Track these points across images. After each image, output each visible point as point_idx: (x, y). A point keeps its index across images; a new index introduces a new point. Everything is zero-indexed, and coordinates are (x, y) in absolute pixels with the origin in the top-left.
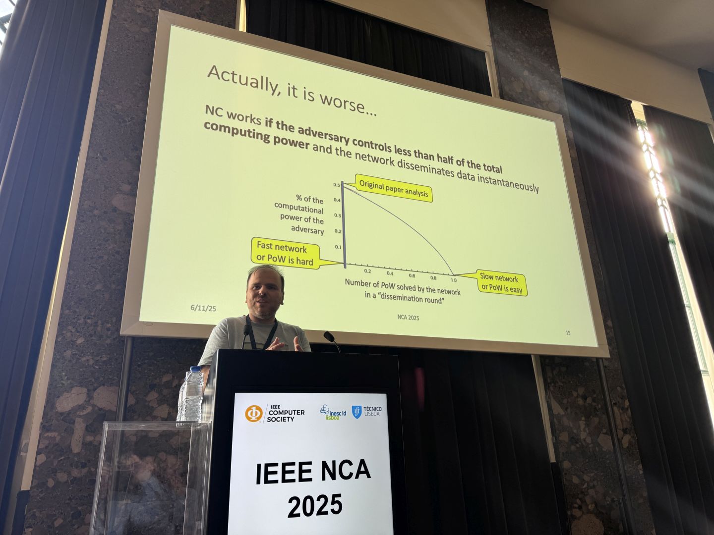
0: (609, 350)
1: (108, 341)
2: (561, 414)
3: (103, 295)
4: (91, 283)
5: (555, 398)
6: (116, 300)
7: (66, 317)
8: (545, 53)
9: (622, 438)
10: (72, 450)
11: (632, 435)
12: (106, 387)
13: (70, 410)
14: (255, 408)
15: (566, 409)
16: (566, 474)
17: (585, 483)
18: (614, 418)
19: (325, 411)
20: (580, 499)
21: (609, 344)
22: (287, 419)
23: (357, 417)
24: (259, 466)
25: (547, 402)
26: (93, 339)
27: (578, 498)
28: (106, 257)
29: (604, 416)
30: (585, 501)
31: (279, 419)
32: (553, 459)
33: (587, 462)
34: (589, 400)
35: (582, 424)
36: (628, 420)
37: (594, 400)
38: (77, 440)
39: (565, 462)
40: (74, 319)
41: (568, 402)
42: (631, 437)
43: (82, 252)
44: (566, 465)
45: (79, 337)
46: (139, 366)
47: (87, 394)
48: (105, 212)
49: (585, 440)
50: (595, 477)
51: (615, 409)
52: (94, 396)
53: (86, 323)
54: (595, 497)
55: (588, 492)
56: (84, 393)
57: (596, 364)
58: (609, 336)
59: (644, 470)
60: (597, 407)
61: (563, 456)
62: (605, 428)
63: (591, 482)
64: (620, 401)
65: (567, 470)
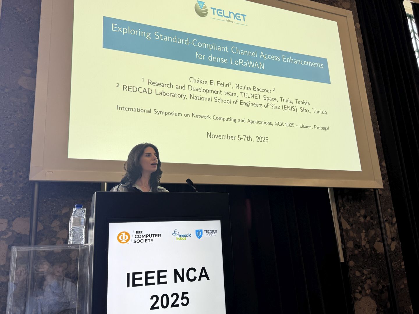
0: (383, 183)
1: (21, 185)
2: (348, 228)
3: (15, 151)
4: (6, 143)
5: (344, 218)
6: (25, 155)
9: (391, 244)
12: (21, 218)
14: (124, 233)
15: (352, 225)
16: (351, 270)
17: (364, 275)
18: (386, 231)
19: (176, 234)
20: (361, 286)
21: (383, 179)
22: (148, 240)
23: (199, 238)
24: (128, 274)
25: (339, 220)
26: (9, 184)
27: (359, 285)
28: (16, 124)
29: (379, 229)
30: (364, 288)
31: (142, 241)
32: (342, 260)
33: (366, 261)
34: (368, 219)
35: (363, 235)
36: (395, 232)
37: (372, 218)
39: (350, 262)
41: (353, 221)
42: (397, 243)
44: (351, 263)
46: (45, 202)
47: (8, 223)
48: (13, 90)
49: (364, 246)
50: (371, 271)
51: (387, 224)
52: (13, 225)
53: (4, 172)
54: (371, 285)
55: (366, 282)
56: (6, 223)
57: (373, 193)
58: (383, 173)
59: (405, 265)
60: (374, 223)
61: (349, 257)
62: (379, 238)
63: (368, 275)
64: (390, 218)
65: (352, 267)
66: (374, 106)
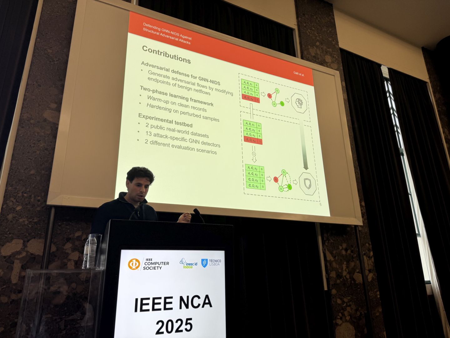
0: (363, 220)
1: (39, 209)
2: (332, 260)
3: (36, 177)
4: (27, 169)
5: (328, 250)
6: (45, 181)
7: (9, 192)
8: (330, 31)
9: (368, 275)
10: (11, 281)
11: (374, 273)
12: (36, 239)
13: (10, 255)
14: (135, 260)
15: (335, 257)
16: (333, 298)
17: (345, 303)
18: (364, 263)
19: (183, 263)
20: (342, 313)
21: (363, 217)
22: (157, 268)
23: (204, 267)
24: (137, 300)
25: (324, 252)
26: (27, 207)
27: (340, 312)
28: (38, 152)
29: (358, 262)
30: (344, 314)
31: (151, 268)
32: (326, 288)
33: (346, 290)
34: (349, 252)
35: (344, 267)
36: (372, 264)
37: (352, 251)
38: (15, 275)
39: (333, 290)
40: (15, 193)
41: (336, 253)
42: (373, 275)
43: (22, 147)
44: (334, 292)
45: (18, 205)
46: (60, 226)
47: (23, 244)
48: (38, 122)
49: (345, 276)
50: (351, 299)
51: (365, 257)
52: (27, 245)
53: (23, 196)
54: (350, 312)
55: (346, 309)
56: (21, 243)
57: (354, 229)
58: (362, 212)
59: (380, 295)
60: (354, 256)
61: (332, 286)
62: (358, 269)
63: (349, 302)
64: (368, 252)
65: (334, 295)
66: (356, 153)
